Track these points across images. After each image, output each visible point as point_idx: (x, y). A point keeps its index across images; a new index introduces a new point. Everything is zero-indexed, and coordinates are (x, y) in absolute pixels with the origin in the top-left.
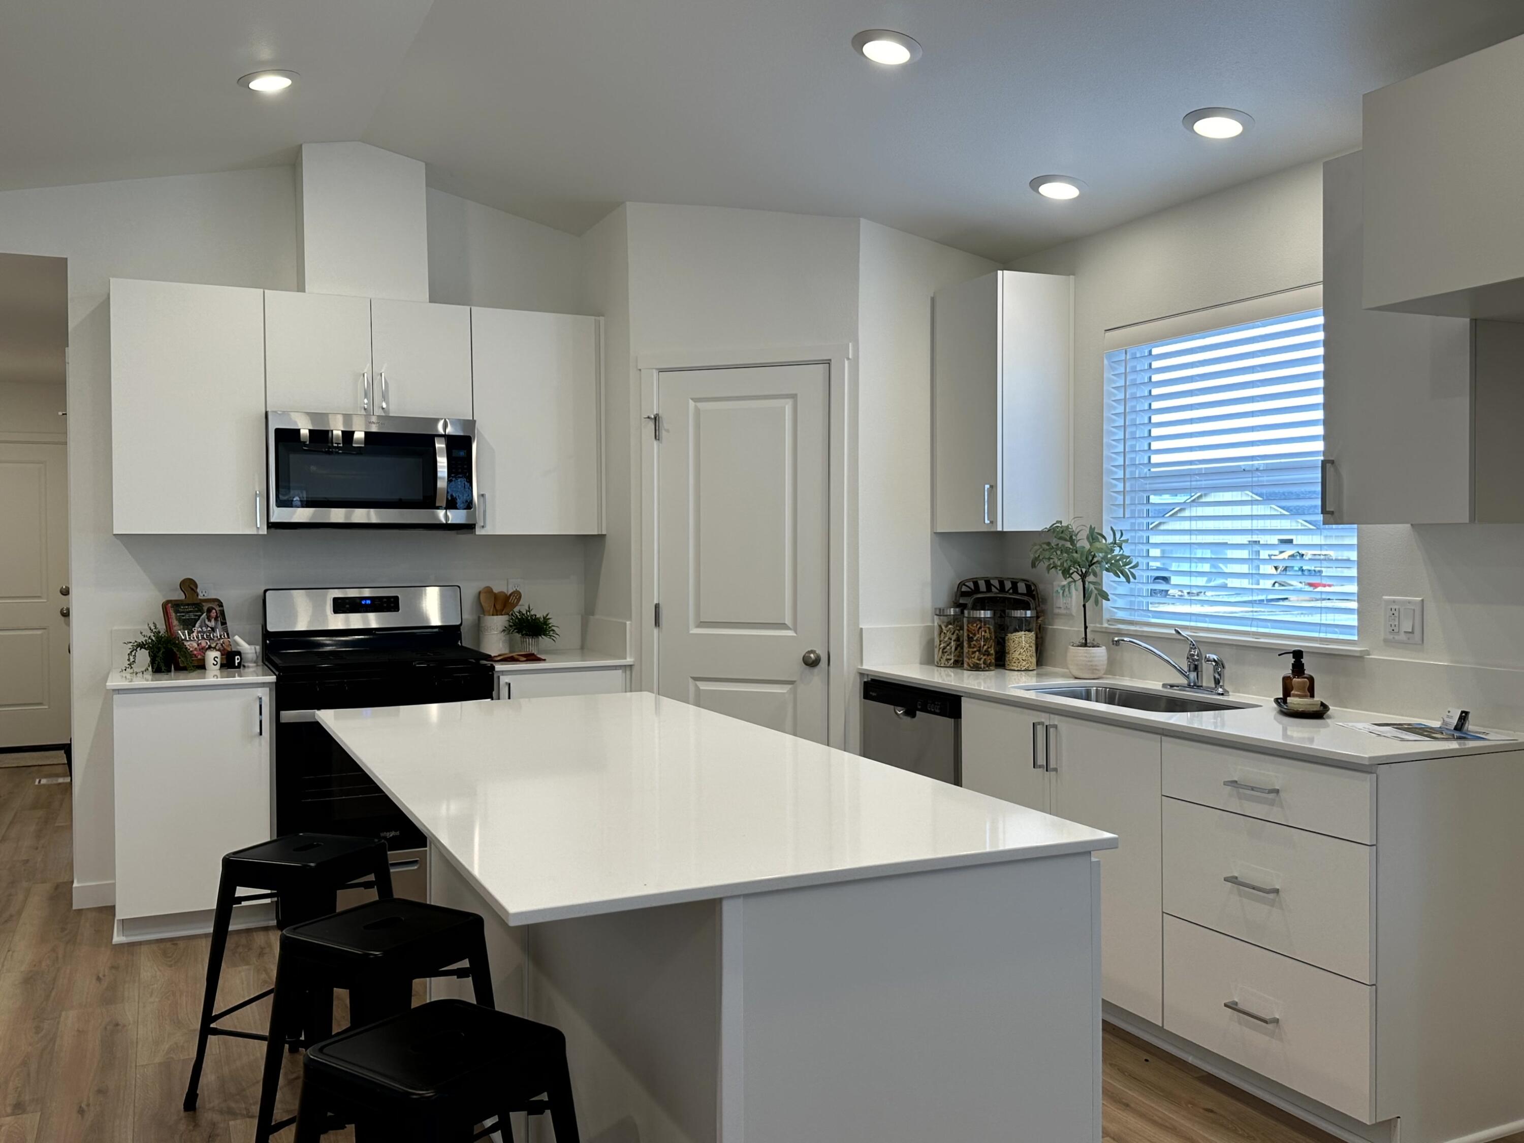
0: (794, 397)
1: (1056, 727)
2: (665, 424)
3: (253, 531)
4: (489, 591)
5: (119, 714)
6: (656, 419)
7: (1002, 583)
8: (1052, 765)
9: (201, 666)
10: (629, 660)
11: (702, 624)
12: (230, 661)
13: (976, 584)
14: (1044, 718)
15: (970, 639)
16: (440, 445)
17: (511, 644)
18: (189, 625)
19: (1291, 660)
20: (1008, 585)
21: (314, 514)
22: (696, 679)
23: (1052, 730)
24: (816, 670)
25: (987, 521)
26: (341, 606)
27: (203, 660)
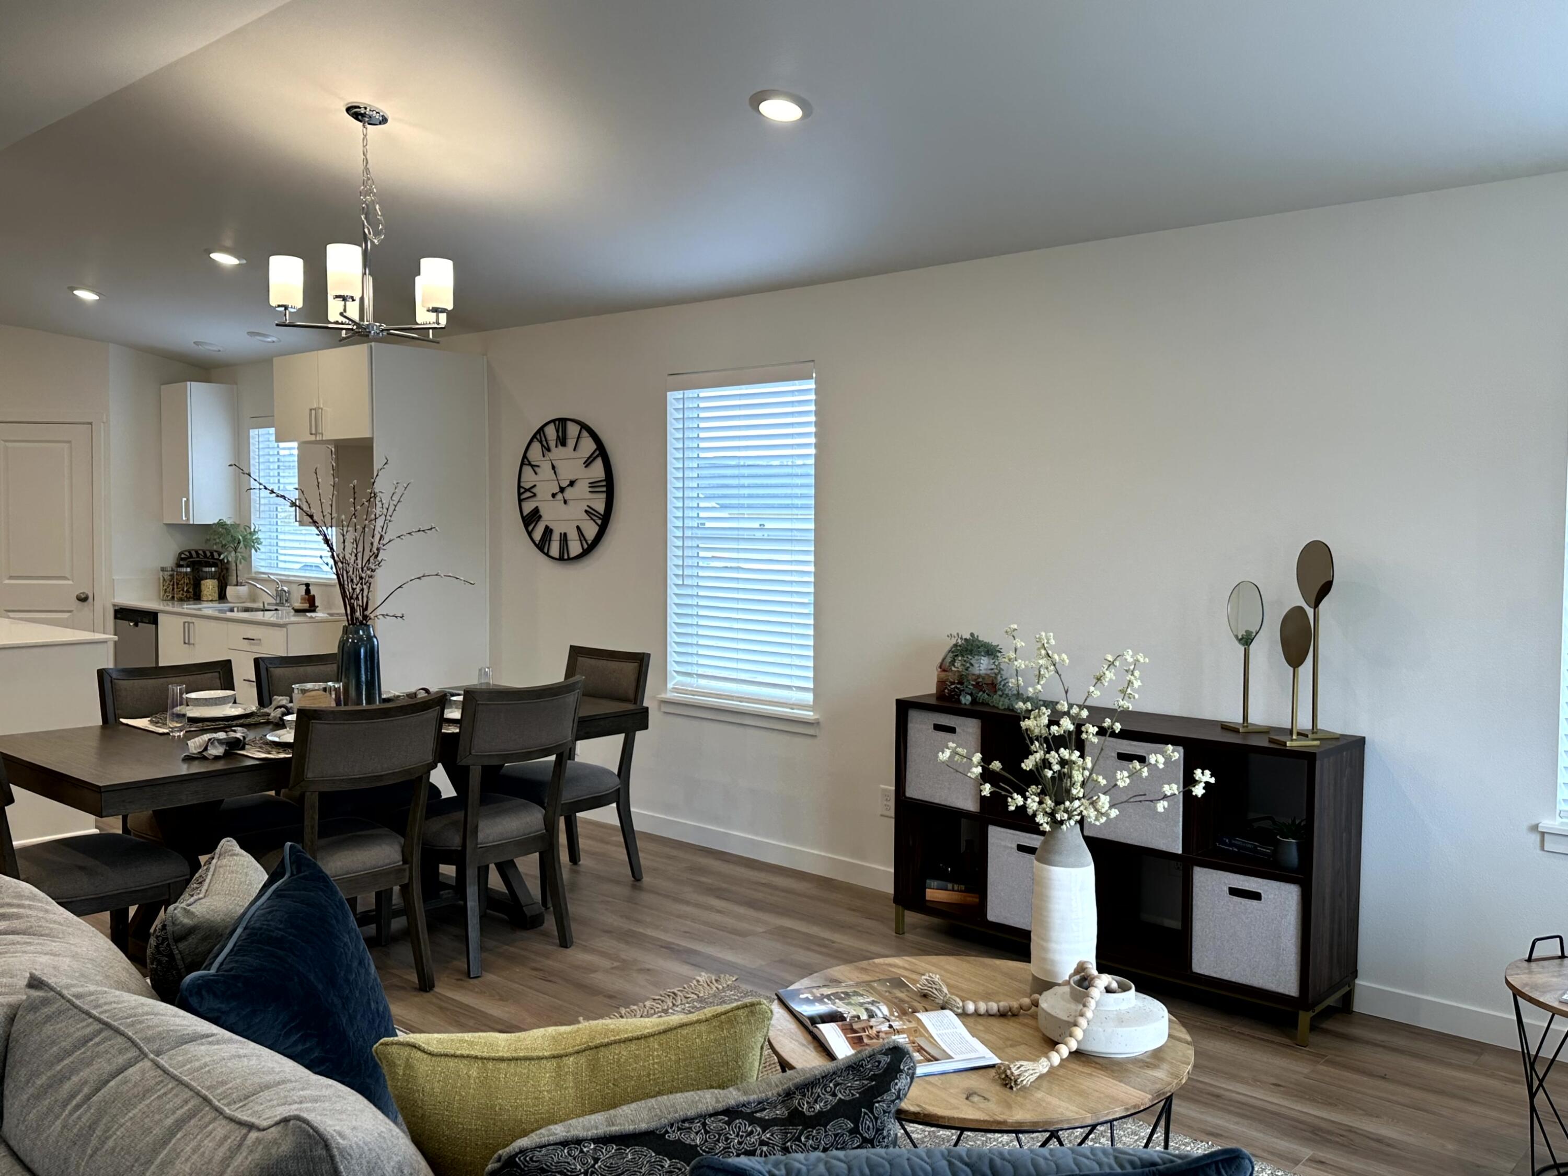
0: (69, 442)
1: (193, 623)
7: (204, 552)
8: (192, 641)
11: (11, 578)
13: (190, 553)
14: (189, 619)
15: (178, 584)
19: (304, 587)
20: (208, 554)
23: (191, 625)
24: (85, 604)
25: (184, 518)
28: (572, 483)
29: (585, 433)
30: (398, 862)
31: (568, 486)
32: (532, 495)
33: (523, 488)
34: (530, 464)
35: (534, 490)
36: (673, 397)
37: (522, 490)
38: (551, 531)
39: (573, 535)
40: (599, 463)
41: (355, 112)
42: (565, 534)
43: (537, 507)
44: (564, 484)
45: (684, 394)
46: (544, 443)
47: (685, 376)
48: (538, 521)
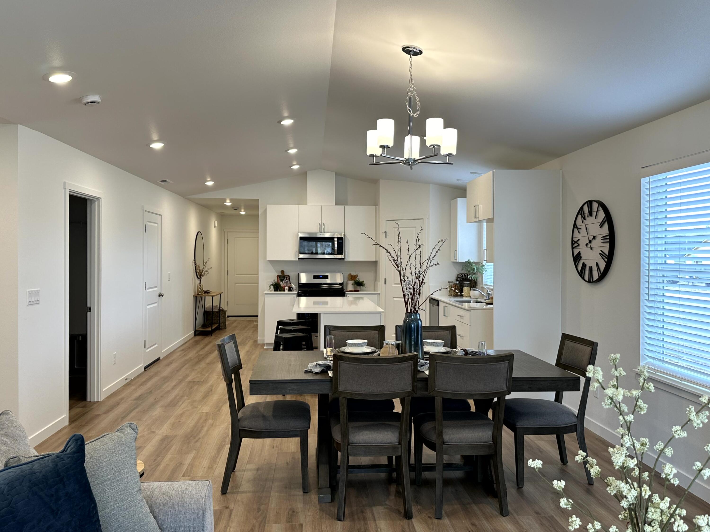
0: (416, 227)
2: (388, 234)
3: (294, 260)
4: (350, 274)
5: (266, 299)
6: (385, 232)
7: (464, 275)
8: (446, 315)
9: (284, 290)
10: (379, 292)
11: (395, 284)
12: (290, 289)
16: (336, 239)
17: (355, 288)
18: (282, 281)
20: (466, 275)
21: (303, 256)
22: (394, 297)
23: (446, 307)
25: (455, 259)
26: (315, 277)
27: (284, 289)
28: (594, 238)
29: (600, 208)
30: (396, 443)
31: (592, 239)
32: (578, 245)
33: (574, 241)
34: (577, 228)
35: (578, 242)
36: (644, 181)
37: (574, 242)
38: (586, 265)
39: (595, 268)
40: (606, 225)
41: (406, 50)
42: (591, 267)
43: (579, 252)
44: (591, 238)
45: (650, 179)
46: (583, 215)
47: (651, 167)
48: (580, 259)
